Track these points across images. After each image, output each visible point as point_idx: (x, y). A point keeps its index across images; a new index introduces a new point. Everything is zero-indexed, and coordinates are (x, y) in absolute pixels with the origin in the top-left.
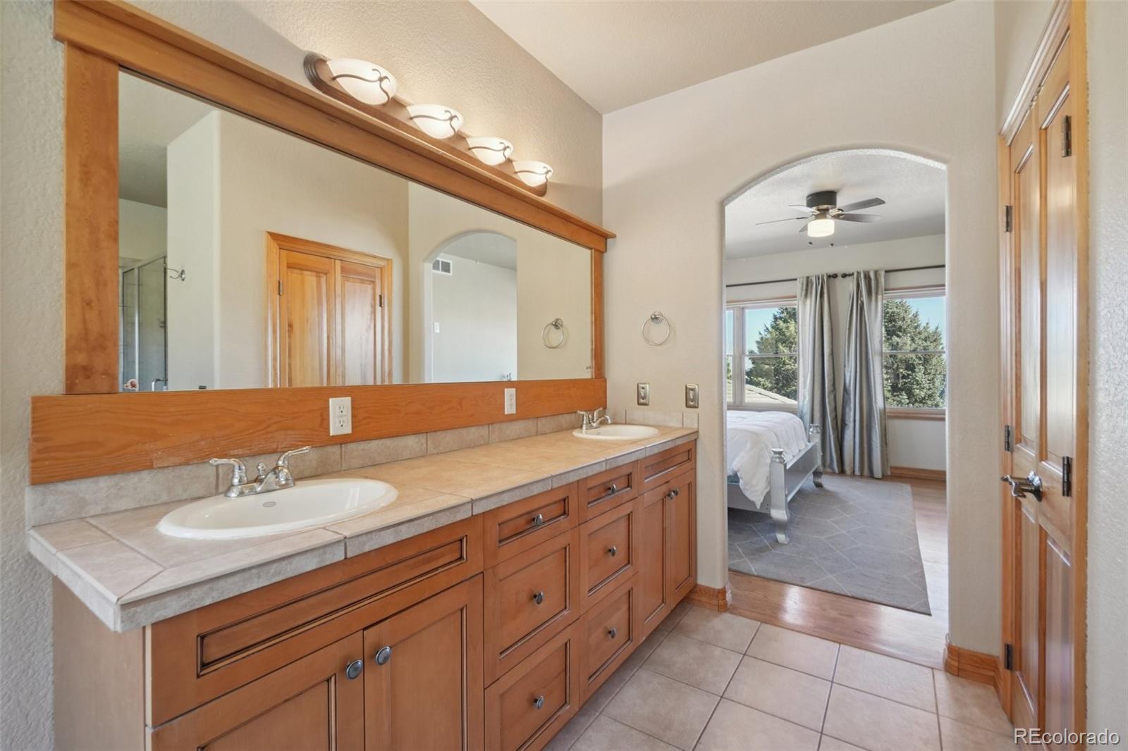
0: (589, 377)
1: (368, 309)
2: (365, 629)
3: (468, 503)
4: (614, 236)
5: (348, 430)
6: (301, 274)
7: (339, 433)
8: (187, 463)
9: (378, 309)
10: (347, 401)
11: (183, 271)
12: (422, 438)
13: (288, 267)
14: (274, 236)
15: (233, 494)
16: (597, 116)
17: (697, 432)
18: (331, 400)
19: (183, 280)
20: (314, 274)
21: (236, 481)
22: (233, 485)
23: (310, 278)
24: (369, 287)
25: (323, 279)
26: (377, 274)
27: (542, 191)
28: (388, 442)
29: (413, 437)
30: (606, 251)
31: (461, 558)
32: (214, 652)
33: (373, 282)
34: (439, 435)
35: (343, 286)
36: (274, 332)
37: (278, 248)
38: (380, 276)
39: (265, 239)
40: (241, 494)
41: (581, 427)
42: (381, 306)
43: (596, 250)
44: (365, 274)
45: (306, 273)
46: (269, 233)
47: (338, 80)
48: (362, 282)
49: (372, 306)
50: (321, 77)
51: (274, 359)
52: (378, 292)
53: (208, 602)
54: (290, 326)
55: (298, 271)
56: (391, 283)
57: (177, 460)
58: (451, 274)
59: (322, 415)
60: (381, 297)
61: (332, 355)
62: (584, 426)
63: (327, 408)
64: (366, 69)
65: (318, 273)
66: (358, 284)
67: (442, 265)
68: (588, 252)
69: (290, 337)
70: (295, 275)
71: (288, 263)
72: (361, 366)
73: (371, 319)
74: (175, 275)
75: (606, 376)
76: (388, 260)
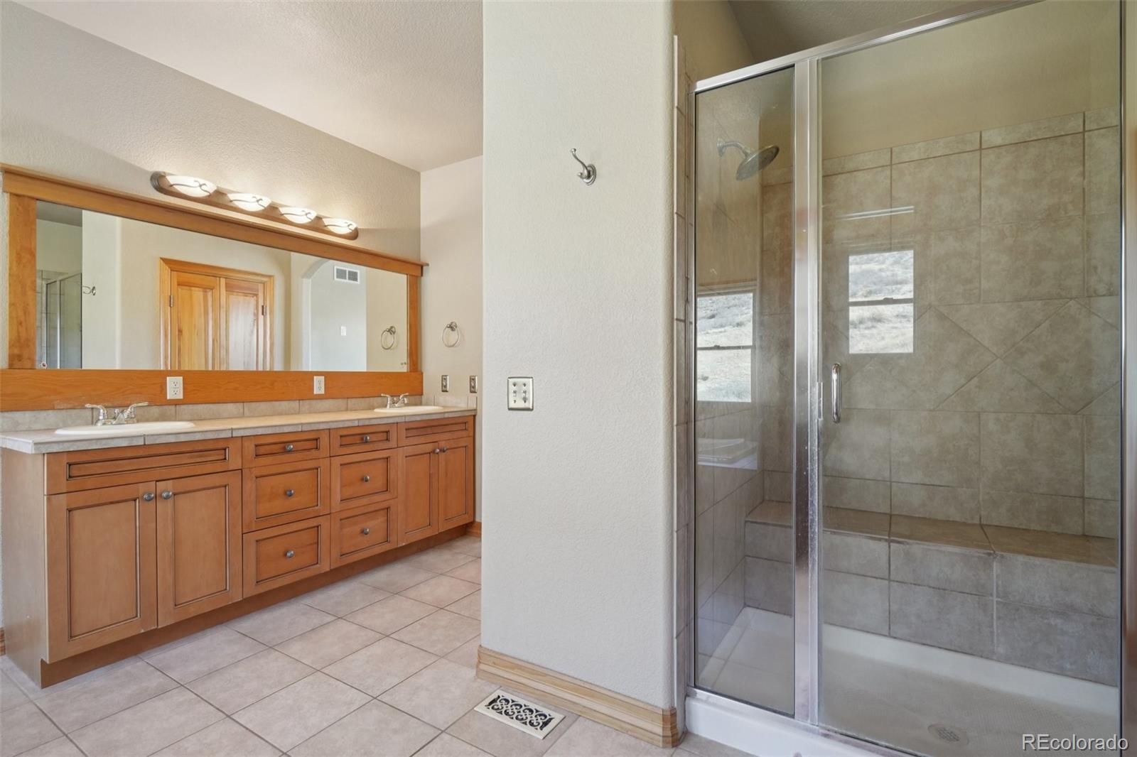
0: (405, 371)
1: (251, 317)
2: (157, 481)
3: (229, 429)
4: (428, 265)
5: (180, 396)
6: (191, 290)
7: (173, 398)
8: (74, 408)
9: (261, 317)
10: (180, 379)
11: (94, 288)
12: (240, 405)
13: (179, 285)
14: (165, 261)
15: (99, 424)
16: (415, 175)
17: (476, 410)
18: (168, 378)
19: (94, 295)
20: (201, 289)
21: (101, 418)
22: (99, 420)
23: (198, 294)
24: (253, 300)
25: (209, 294)
26: (259, 288)
27: (354, 235)
28: (211, 406)
29: (232, 404)
30: (422, 275)
31: (225, 459)
32: (75, 473)
33: (257, 295)
34: (254, 405)
35: (227, 298)
36: (166, 335)
37: (169, 271)
38: (262, 290)
39: (158, 262)
40: (104, 424)
41: (386, 406)
42: (263, 314)
43: (412, 275)
44: (248, 289)
45: (193, 288)
46: (161, 258)
47: (174, 186)
48: (246, 295)
49: (254, 314)
50: (161, 186)
51: (166, 357)
52: (261, 303)
53: (71, 450)
54: (180, 331)
55: (188, 288)
56: (273, 296)
57: (69, 406)
58: (358, 282)
59: (161, 387)
60: (263, 307)
61: (217, 354)
62: (388, 405)
63: (165, 383)
64: (189, 180)
65: (206, 289)
66: (242, 297)
67: (349, 275)
68: (404, 277)
69: (179, 339)
70: (183, 292)
71: (178, 282)
72: (244, 363)
73: (254, 325)
74: (88, 291)
75: (423, 371)
76: (270, 277)
